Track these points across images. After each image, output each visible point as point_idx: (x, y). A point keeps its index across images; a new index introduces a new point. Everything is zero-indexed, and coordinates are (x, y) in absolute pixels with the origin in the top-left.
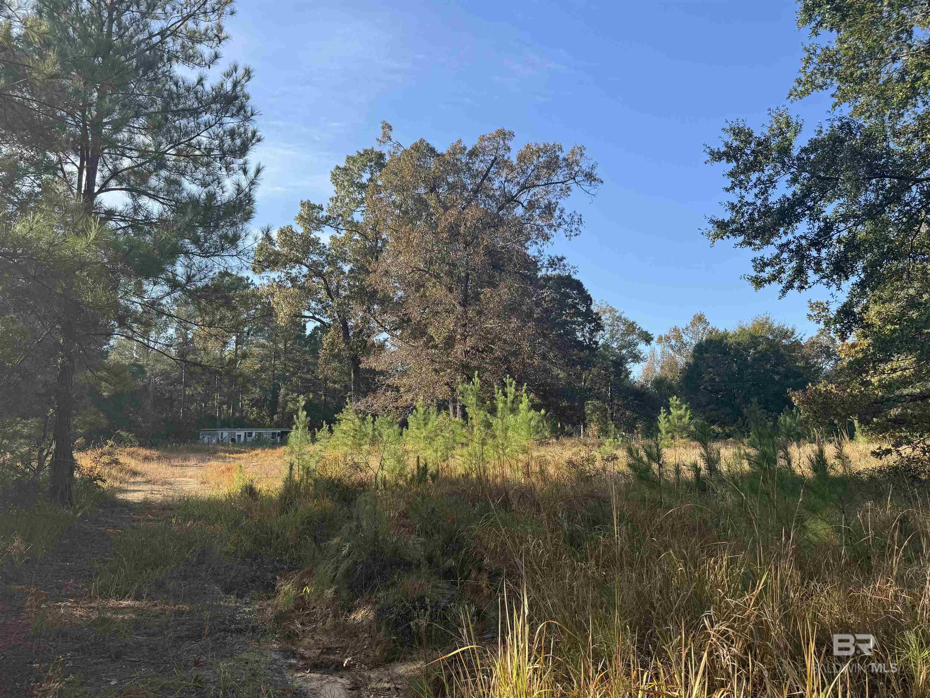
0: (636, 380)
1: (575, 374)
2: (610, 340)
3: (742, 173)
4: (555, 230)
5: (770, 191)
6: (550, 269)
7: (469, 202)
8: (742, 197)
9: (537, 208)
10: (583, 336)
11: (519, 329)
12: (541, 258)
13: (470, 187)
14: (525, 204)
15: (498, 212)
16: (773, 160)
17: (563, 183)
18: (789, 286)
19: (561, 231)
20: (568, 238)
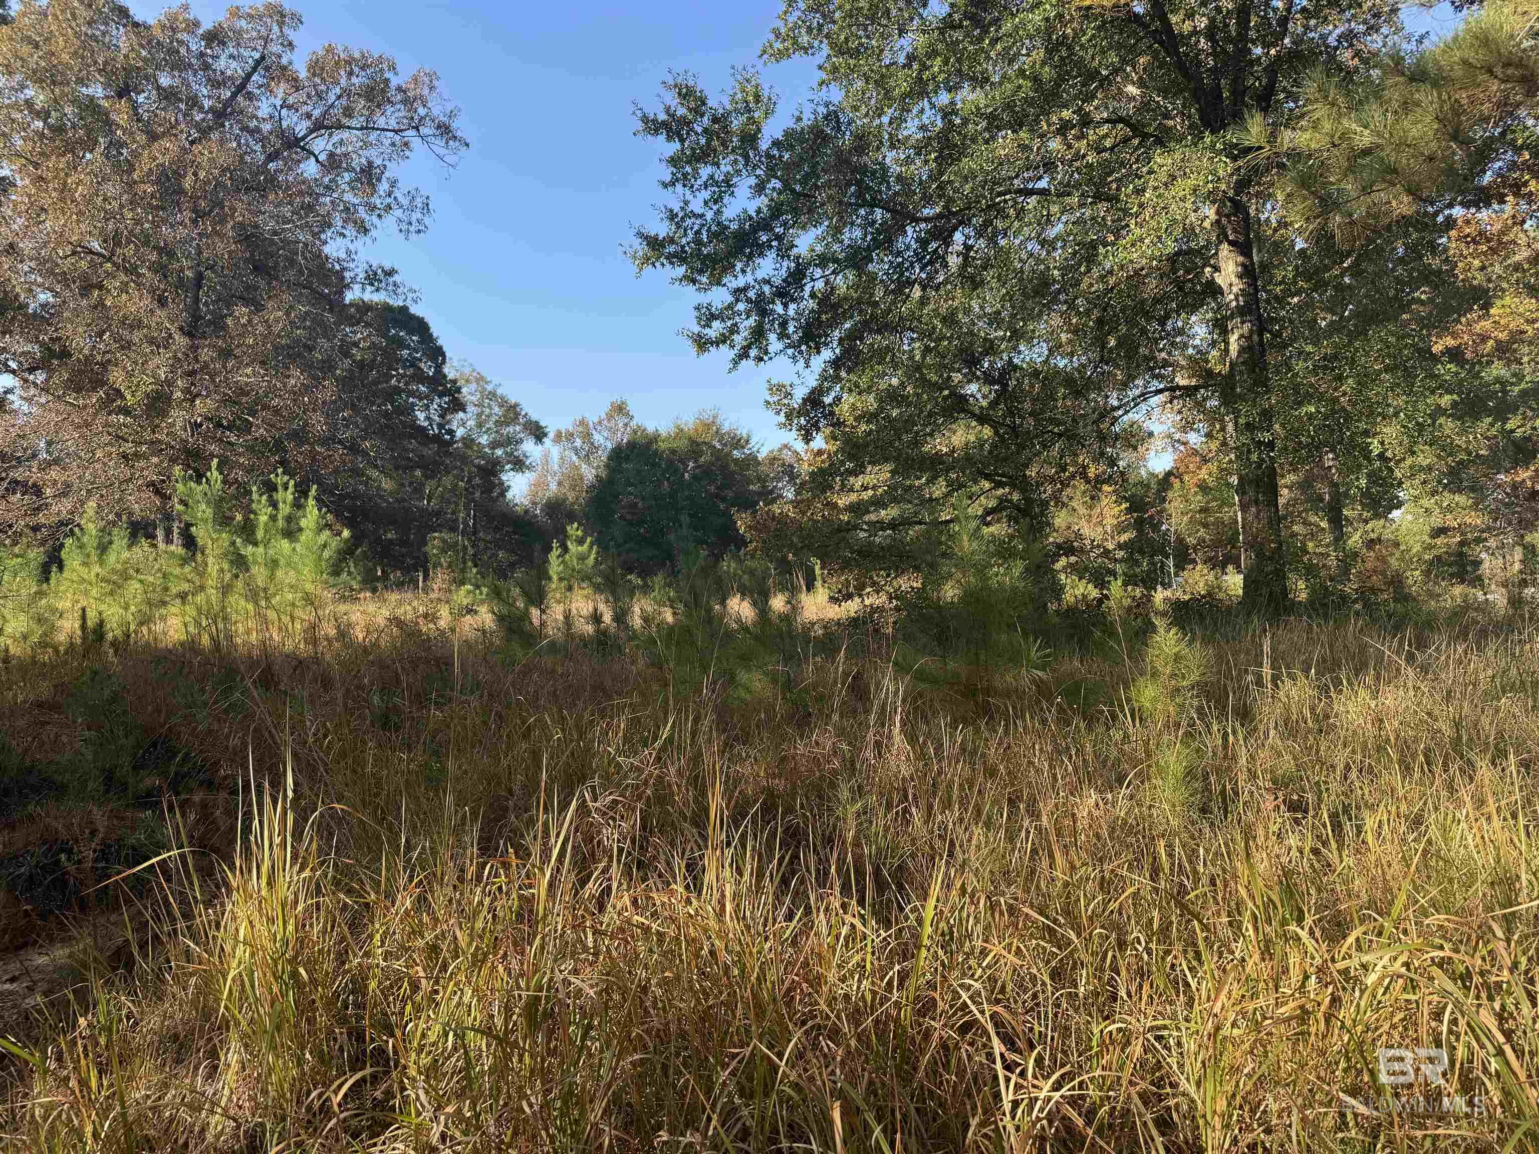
0: (517, 501)
1: (411, 484)
2: (476, 430)
3: (689, 162)
4: (379, 216)
5: (726, 199)
6: (369, 288)
7: (205, 132)
8: (686, 203)
9: (347, 170)
10: (428, 418)
11: (306, 389)
12: (352, 265)
13: (207, 104)
14: (322, 157)
15: (266, 163)
16: (733, 151)
17: (396, 132)
18: (744, 354)
19: (390, 220)
20: (402, 236)
